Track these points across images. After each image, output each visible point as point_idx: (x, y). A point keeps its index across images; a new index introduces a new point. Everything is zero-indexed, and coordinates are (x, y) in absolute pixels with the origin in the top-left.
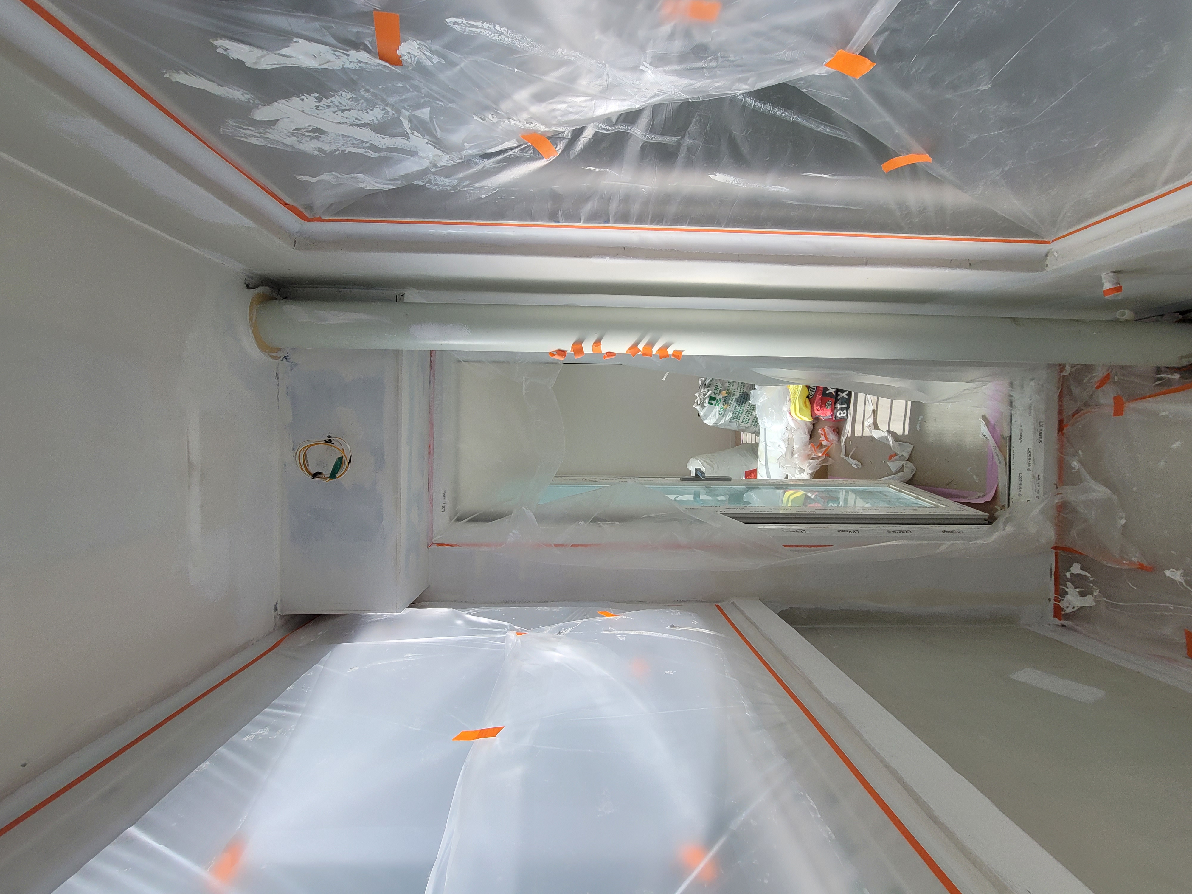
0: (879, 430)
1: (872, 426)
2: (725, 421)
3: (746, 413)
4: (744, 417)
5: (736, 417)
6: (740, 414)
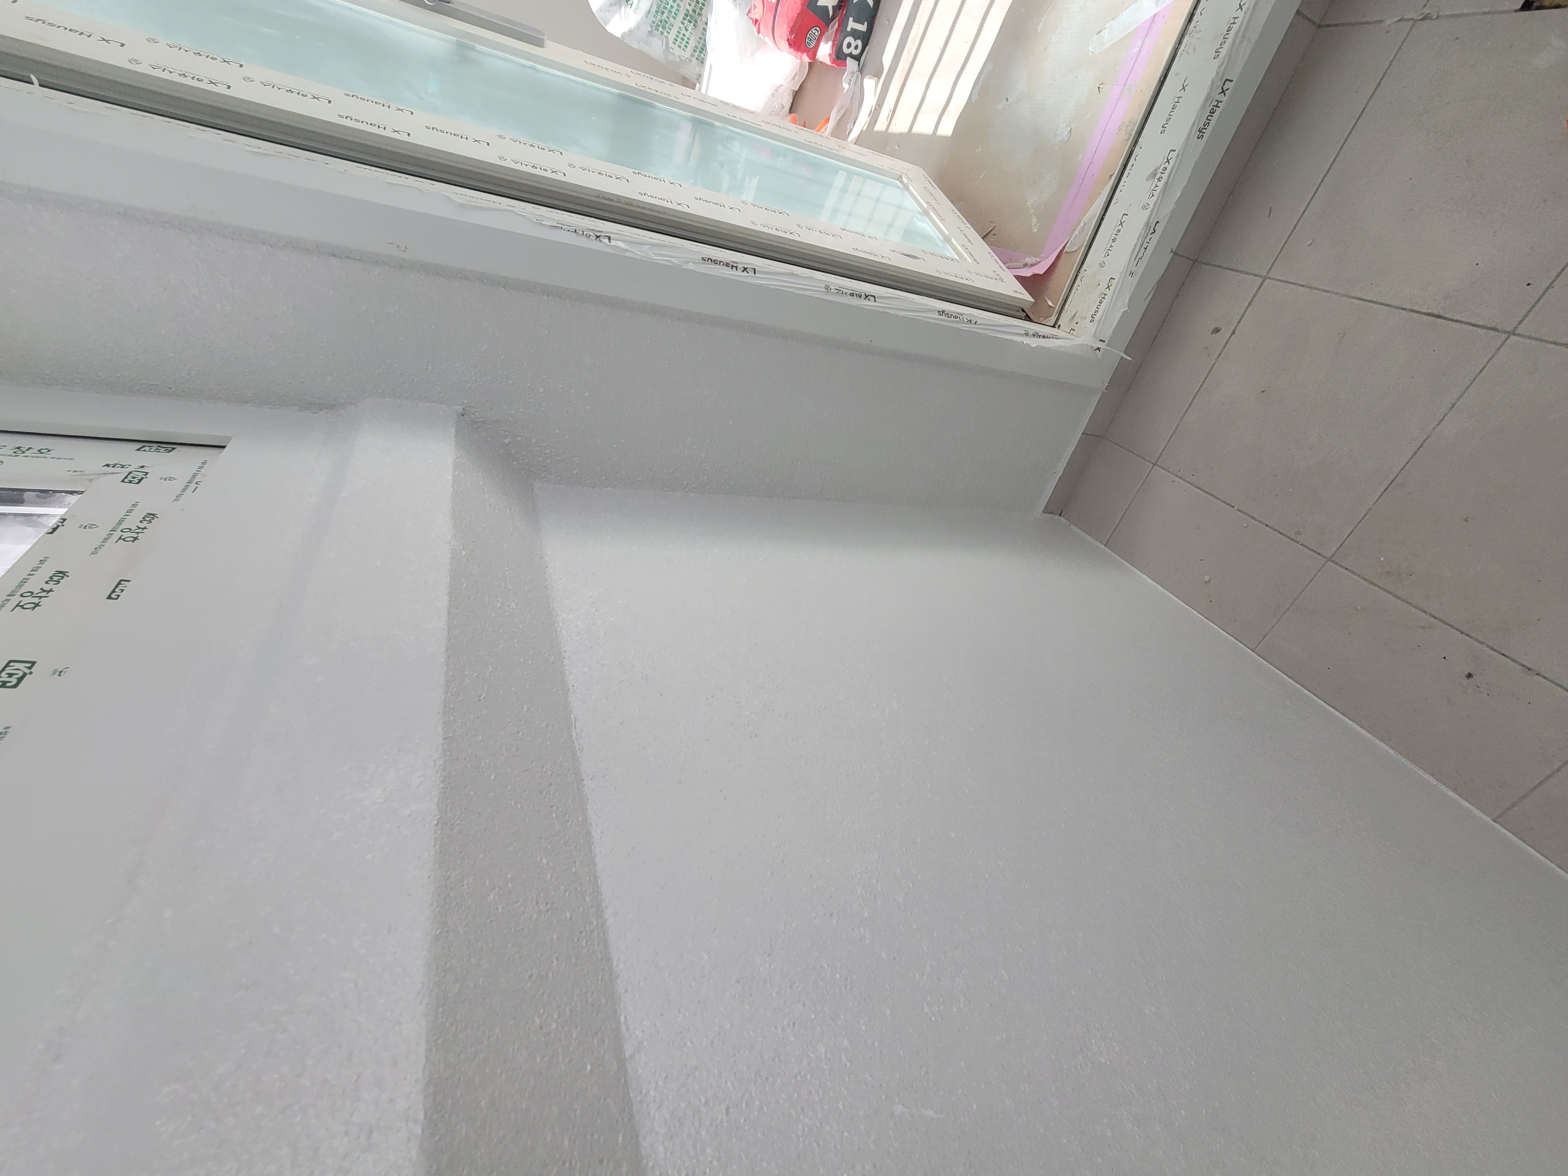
2: (638, 27)
3: (684, 19)
4: (680, 28)
5: (663, 24)
6: (671, 19)
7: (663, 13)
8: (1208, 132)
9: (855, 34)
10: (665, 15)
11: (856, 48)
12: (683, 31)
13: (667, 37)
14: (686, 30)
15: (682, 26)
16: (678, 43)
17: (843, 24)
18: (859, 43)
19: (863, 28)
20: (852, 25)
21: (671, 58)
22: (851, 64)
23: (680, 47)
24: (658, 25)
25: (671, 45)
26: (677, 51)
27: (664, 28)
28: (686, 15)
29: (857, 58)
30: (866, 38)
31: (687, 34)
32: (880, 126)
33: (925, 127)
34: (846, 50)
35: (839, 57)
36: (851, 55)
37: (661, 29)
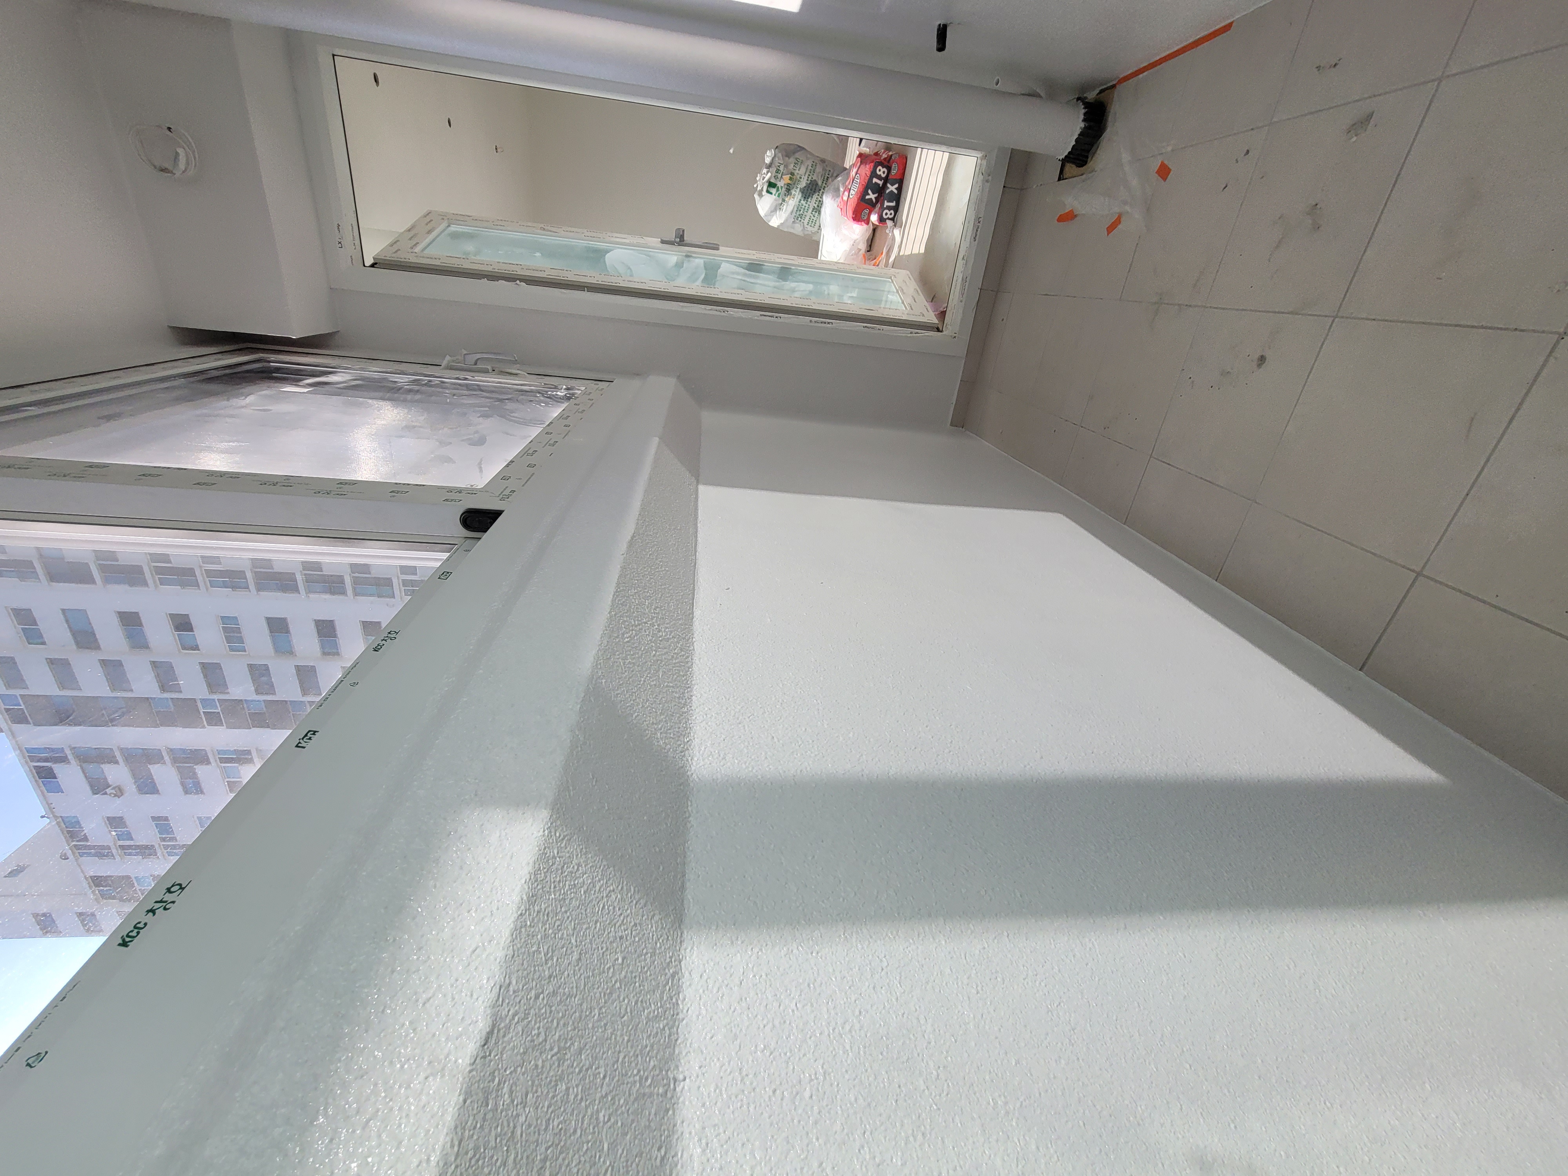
2: (786, 220)
3: (813, 211)
5: (801, 216)
6: (805, 212)
7: (800, 210)
8: (977, 238)
9: (889, 208)
10: (802, 211)
11: (891, 214)
13: (803, 223)
14: (814, 217)
15: (811, 215)
17: (882, 204)
18: (892, 212)
19: (893, 204)
20: (886, 204)
22: (889, 223)
25: (806, 226)
26: (809, 228)
28: (814, 209)
29: (893, 219)
30: (896, 209)
31: (815, 219)
32: (901, 254)
33: (915, 251)
34: (885, 217)
35: (881, 220)
36: (888, 219)
37: (800, 219)
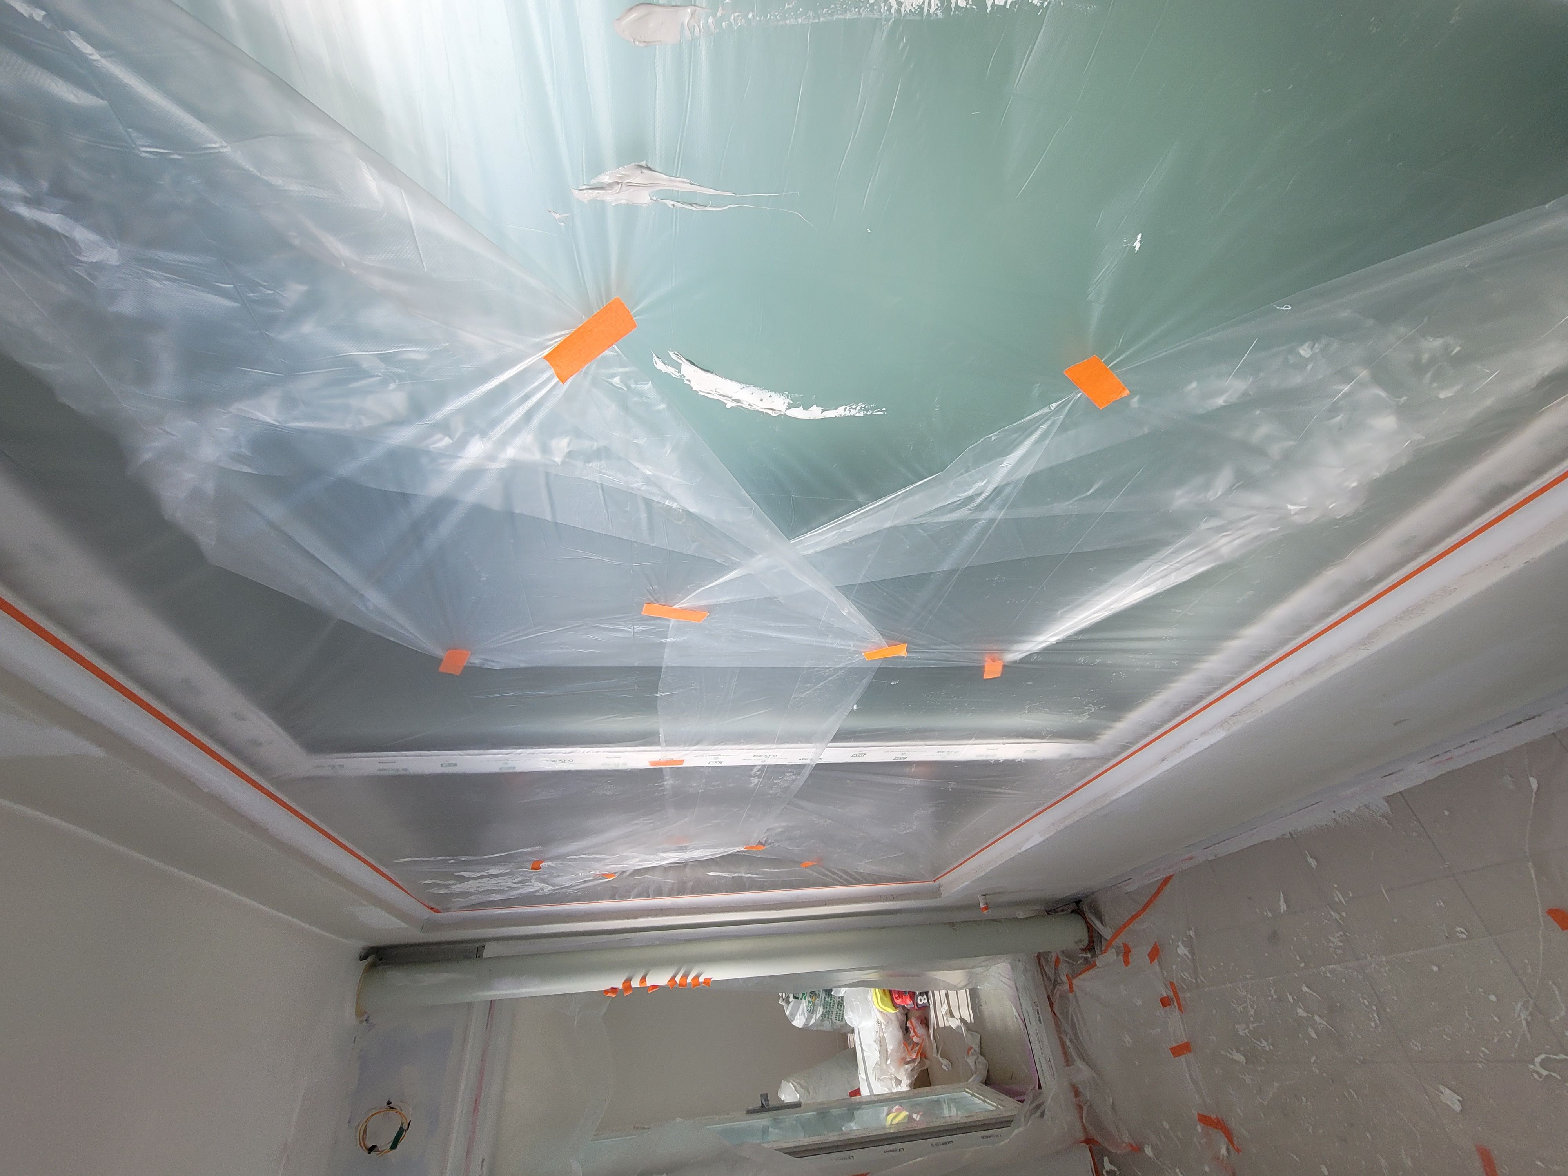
0: (955, 1018)
1: (949, 1015)
3: (838, 1006)
4: (837, 1011)
5: (828, 1013)
6: (831, 1009)
7: (826, 1008)
10: (828, 1008)
12: (839, 1012)
13: (831, 1019)
14: (840, 1011)
15: (838, 1010)
16: (837, 1019)
21: (835, 1027)
23: (839, 1020)
24: (825, 1015)
25: (834, 1021)
27: (829, 1015)
28: (839, 1004)
37: (827, 1016)
